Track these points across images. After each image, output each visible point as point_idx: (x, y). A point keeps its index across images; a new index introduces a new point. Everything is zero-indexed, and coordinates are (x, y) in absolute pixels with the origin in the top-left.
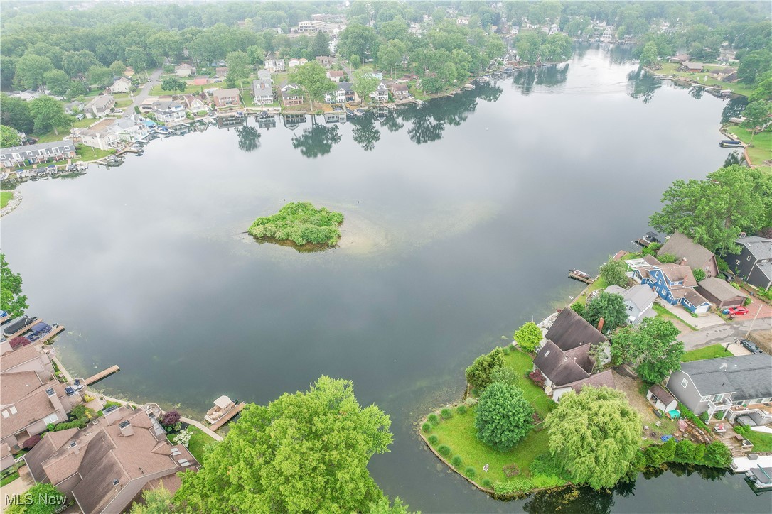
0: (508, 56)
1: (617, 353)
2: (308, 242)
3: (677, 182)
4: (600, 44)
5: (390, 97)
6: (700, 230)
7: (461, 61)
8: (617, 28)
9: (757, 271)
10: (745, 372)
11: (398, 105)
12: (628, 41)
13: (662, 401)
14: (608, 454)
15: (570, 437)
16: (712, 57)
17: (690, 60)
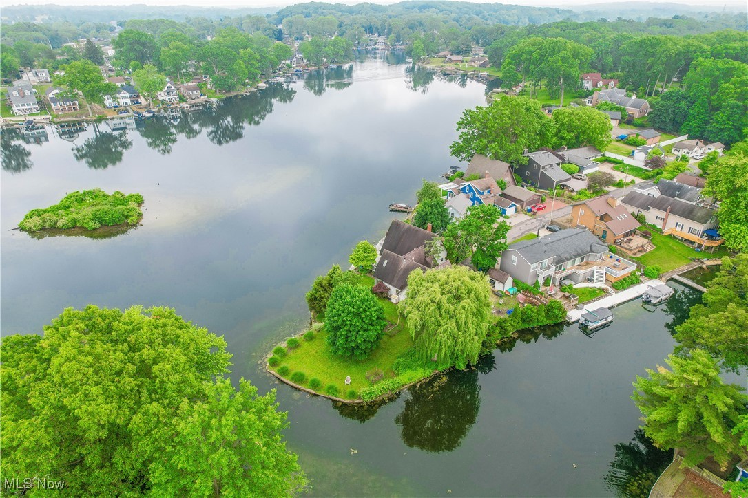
0: (295, 59)
1: (450, 245)
2: (102, 226)
3: (466, 111)
4: (377, 51)
5: (180, 98)
6: (494, 145)
7: (249, 60)
8: (388, 38)
9: (544, 175)
10: (559, 242)
11: (192, 106)
12: (401, 47)
13: (500, 281)
14: (467, 317)
15: (427, 309)
16: (467, 51)
17: (451, 55)
